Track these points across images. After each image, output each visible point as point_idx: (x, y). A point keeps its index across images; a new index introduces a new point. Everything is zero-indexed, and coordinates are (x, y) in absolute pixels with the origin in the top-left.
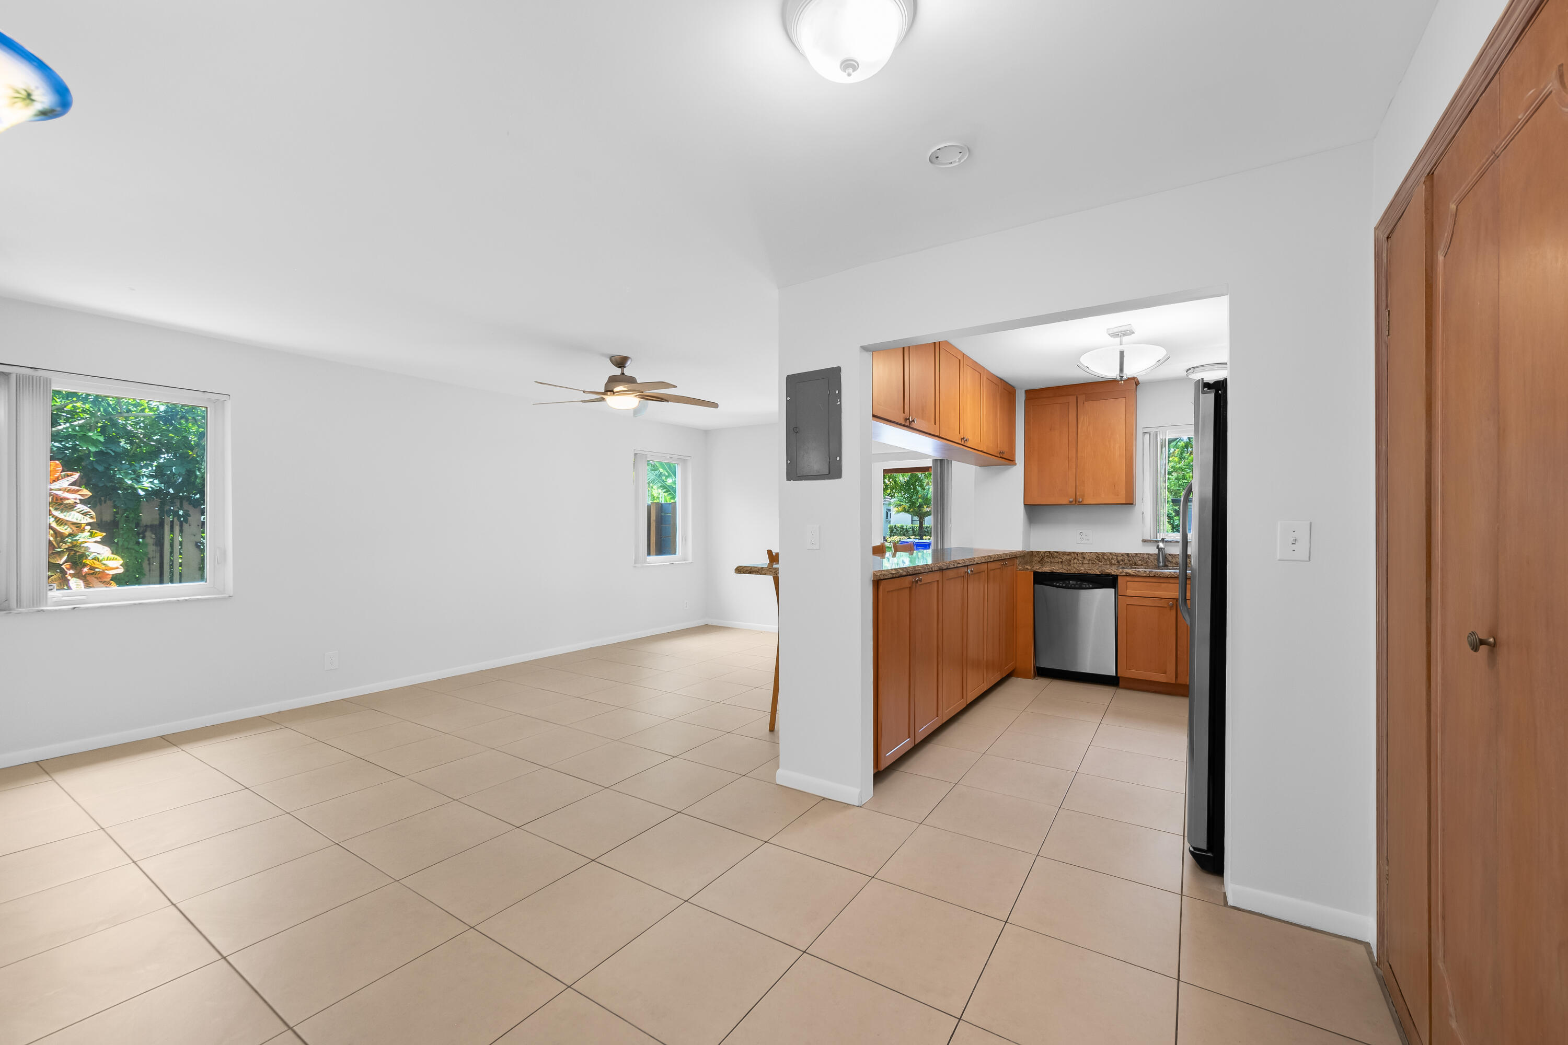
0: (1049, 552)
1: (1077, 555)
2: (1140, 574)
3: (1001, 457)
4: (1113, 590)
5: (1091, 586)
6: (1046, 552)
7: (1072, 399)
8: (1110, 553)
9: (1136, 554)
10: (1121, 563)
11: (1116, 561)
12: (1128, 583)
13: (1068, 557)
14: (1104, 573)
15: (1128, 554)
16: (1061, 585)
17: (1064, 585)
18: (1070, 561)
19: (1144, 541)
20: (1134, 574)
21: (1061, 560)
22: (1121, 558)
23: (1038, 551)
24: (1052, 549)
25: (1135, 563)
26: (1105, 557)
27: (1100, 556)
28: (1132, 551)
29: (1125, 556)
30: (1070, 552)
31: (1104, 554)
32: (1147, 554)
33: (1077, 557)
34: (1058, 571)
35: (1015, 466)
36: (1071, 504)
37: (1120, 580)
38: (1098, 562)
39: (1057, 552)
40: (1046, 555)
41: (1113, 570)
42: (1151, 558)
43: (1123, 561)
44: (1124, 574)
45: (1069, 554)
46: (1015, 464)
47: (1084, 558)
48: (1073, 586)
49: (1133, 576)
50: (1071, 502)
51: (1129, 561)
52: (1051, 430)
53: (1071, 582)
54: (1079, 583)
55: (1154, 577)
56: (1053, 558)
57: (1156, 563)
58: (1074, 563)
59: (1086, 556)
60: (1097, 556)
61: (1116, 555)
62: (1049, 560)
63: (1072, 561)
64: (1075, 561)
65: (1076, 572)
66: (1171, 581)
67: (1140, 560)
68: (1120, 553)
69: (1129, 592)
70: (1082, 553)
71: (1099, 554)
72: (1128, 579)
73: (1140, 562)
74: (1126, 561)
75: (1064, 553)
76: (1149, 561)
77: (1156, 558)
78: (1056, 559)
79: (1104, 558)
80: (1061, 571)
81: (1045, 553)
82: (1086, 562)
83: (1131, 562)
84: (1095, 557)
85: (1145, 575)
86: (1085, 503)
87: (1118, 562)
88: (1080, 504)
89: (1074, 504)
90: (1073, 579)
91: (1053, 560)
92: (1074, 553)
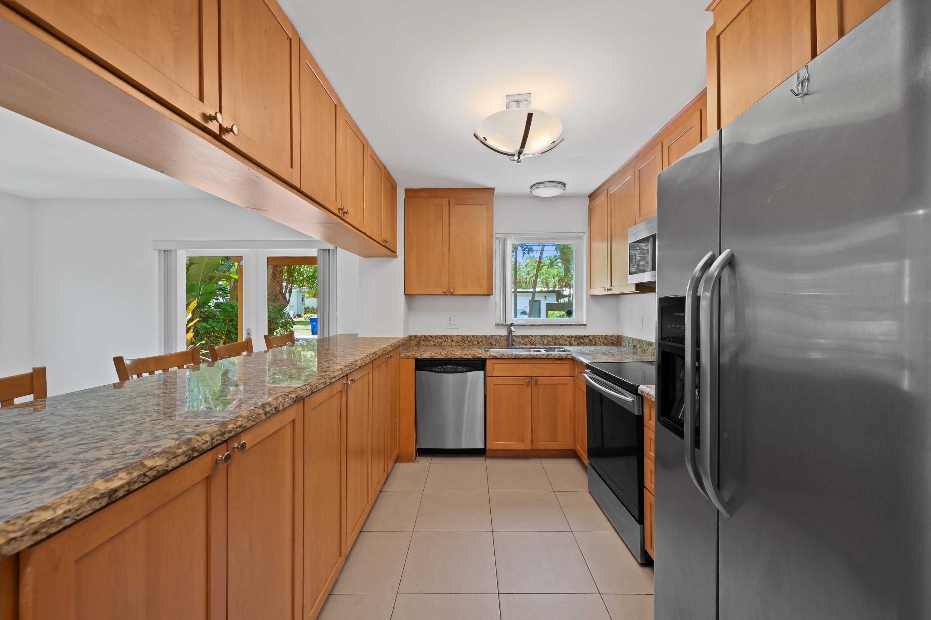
0: (425, 336)
1: (447, 338)
2: (504, 357)
3: (384, 246)
4: (482, 373)
5: (465, 369)
6: (422, 336)
7: (445, 202)
8: (473, 336)
9: (491, 336)
10: (480, 343)
11: (477, 343)
12: (495, 365)
13: (440, 340)
14: (476, 357)
15: (485, 336)
16: (439, 370)
17: (442, 370)
18: (442, 343)
19: (497, 325)
20: (499, 357)
21: (434, 343)
22: (481, 339)
23: (416, 336)
24: (427, 334)
25: (491, 343)
26: (469, 339)
27: (464, 338)
28: (488, 333)
29: (484, 338)
30: (441, 336)
31: (467, 337)
32: (499, 336)
33: (447, 340)
34: (437, 358)
35: (396, 259)
36: (444, 294)
37: (488, 362)
38: (463, 343)
39: (431, 336)
40: (422, 338)
41: (480, 353)
42: (502, 338)
43: (482, 342)
44: (491, 357)
45: (441, 337)
46: (397, 257)
47: (453, 340)
48: (450, 370)
49: (499, 358)
50: (444, 292)
51: (486, 341)
52: (427, 227)
53: (448, 367)
54: (454, 367)
55: (515, 359)
56: (428, 341)
57: (506, 343)
58: (445, 345)
59: (454, 339)
60: (462, 339)
61: (477, 337)
62: (424, 343)
63: (443, 344)
64: (446, 343)
65: (453, 358)
66: (527, 361)
67: (494, 341)
68: (479, 336)
69: (496, 373)
70: (451, 336)
71: (464, 337)
72: (495, 361)
73: (494, 343)
74: (484, 342)
75: (437, 337)
76: (501, 341)
77: (505, 338)
78: (430, 342)
79: (467, 340)
80: (439, 357)
81: (421, 337)
82: (454, 344)
83: (488, 343)
84: (461, 339)
85: (508, 357)
86: (456, 293)
87: (478, 343)
88: (452, 294)
89: (447, 295)
90: (449, 364)
91: (428, 343)
92: (445, 336)
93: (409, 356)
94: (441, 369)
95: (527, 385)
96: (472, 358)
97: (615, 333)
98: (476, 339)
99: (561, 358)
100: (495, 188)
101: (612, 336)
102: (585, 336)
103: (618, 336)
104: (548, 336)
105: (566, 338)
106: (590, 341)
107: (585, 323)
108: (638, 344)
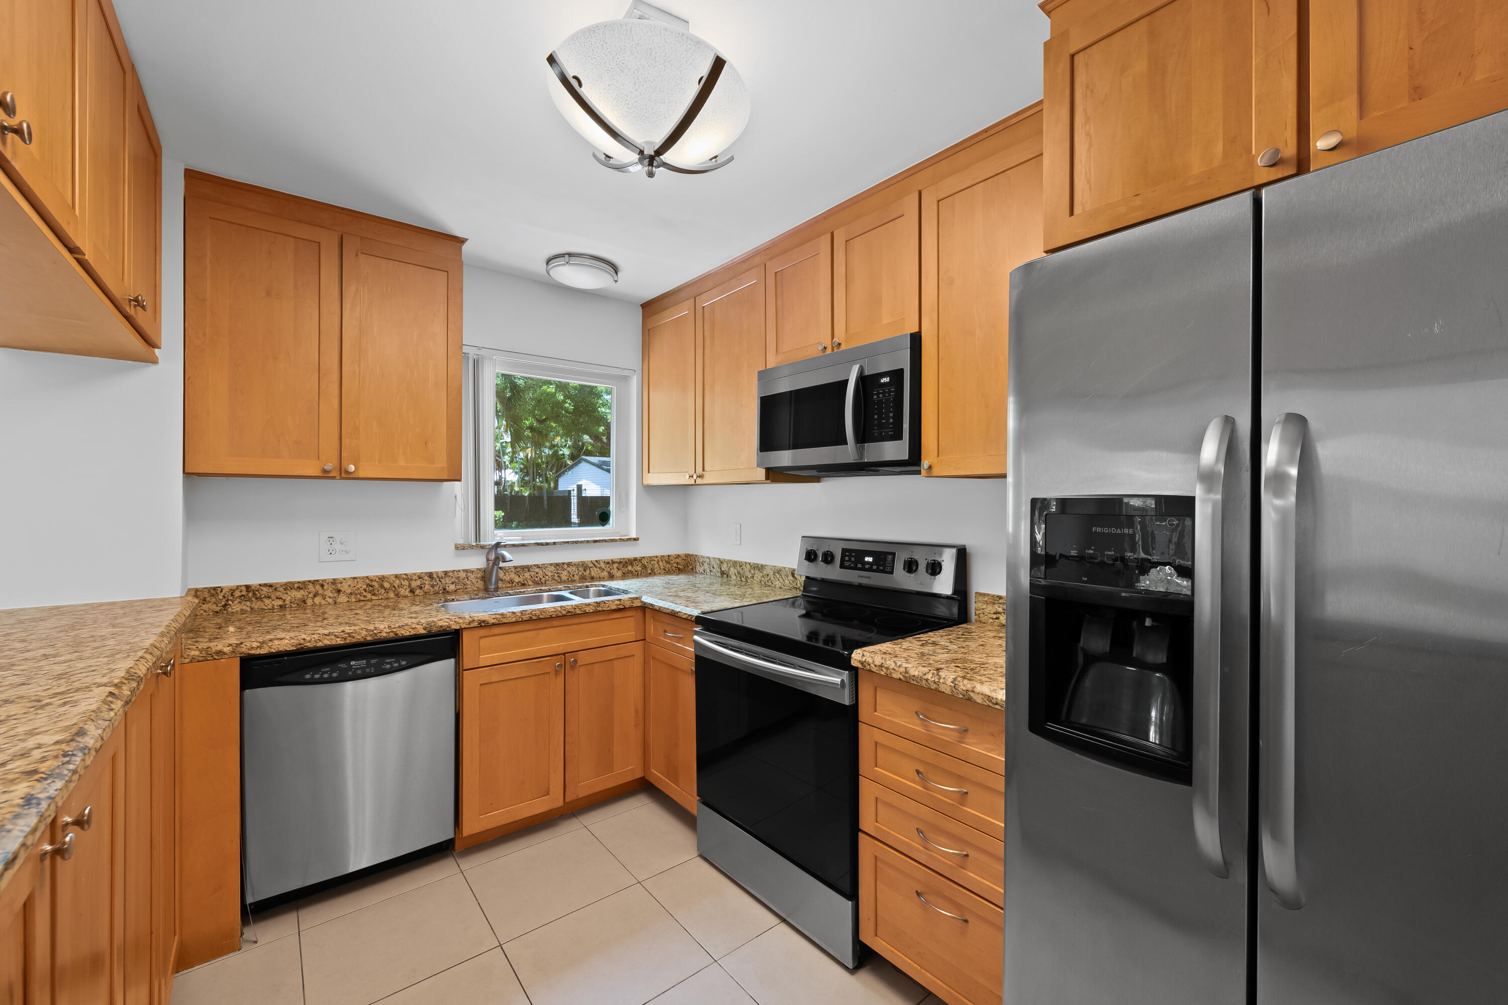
0: (248, 587)
1: (322, 586)
2: (505, 621)
3: (127, 317)
4: (449, 664)
5: (404, 663)
6: (238, 587)
8: (396, 576)
9: (446, 573)
10: (418, 592)
11: (408, 590)
12: (482, 641)
13: (299, 595)
14: (434, 630)
15: (430, 575)
16: (326, 676)
17: (335, 675)
18: (304, 602)
19: (459, 548)
20: (494, 621)
21: (280, 602)
22: (418, 583)
23: (215, 589)
24: (254, 581)
25: (444, 589)
26: (386, 585)
27: (373, 583)
28: (437, 567)
29: (426, 578)
30: (304, 582)
31: (382, 579)
32: (464, 571)
33: (321, 592)
34: (320, 644)
35: (153, 368)
36: (325, 475)
37: (467, 639)
38: (369, 596)
39: (271, 586)
40: (237, 594)
42: (472, 576)
43: (421, 588)
44: (476, 624)
45: (302, 586)
46: (155, 361)
47: (339, 591)
48: (359, 672)
49: (493, 624)
50: (325, 471)
51: (433, 586)
52: (268, 294)
53: (353, 663)
54: (373, 661)
55: (530, 620)
56: (259, 599)
57: (480, 584)
58: (314, 605)
59: (345, 587)
60: (368, 585)
61: (408, 578)
62: (245, 606)
63: (309, 602)
64: (318, 600)
65: (369, 638)
66: (555, 623)
67: (453, 583)
68: (415, 574)
69: (486, 658)
70: (334, 582)
71: (372, 581)
72: (482, 632)
73: (452, 587)
74: (427, 587)
75: (289, 586)
76: (468, 582)
77: (479, 576)
78: (267, 601)
79: (382, 586)
80: (328, 643)
81: (232, 591)
82: (343, 599)
83: (436, 588)
84: (365, 587)
85: (514, 620)
86: (361, 475)
87: (412, 591)
88: (347, 476)
89: (334, 478)
90: (357, 656)
91: (257, 605)
92: (314, 582)
93: (220, 653)
94: (332, 672)
95: (557, 673)
96: (423, 632)
97: (681, 551)
98: (406, 583)
99: (623, 607)
100: (468, 239)
101: (678, 556)
102: (635, 559)
103: (687, 555)
104: (569, 564)
105: (603, 565)
106: (644, 567)
107: (634, 536)
108: (732, 569)
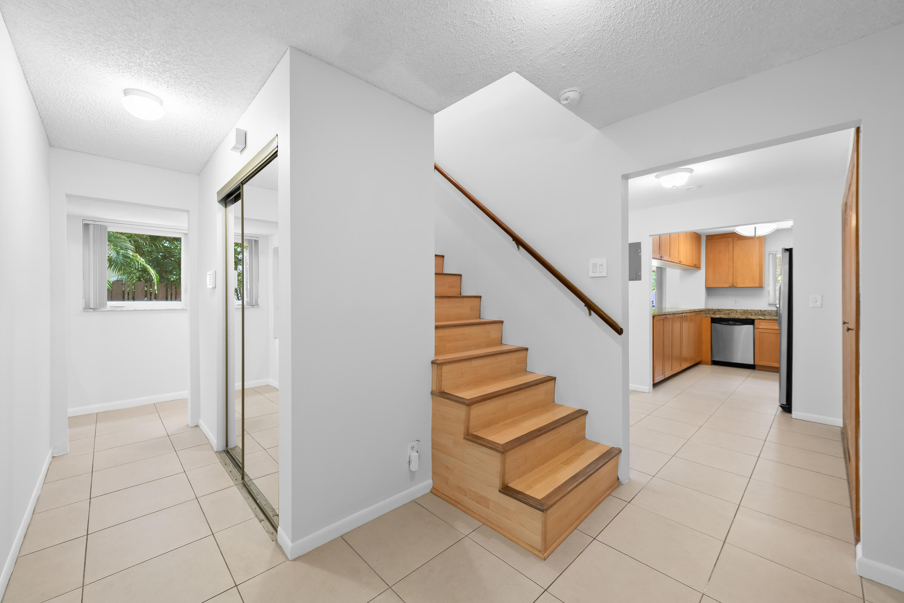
0: (718, 309)
2: (766, 319)
3: (695, 267)
4: (751, 326)
5: (741, 324)
7: (731, 239)
8: (751, 310)
9: (765, 310)
10: (757, 314)
12: (760, 323)
13: (728, 312)
14: (748, 318)
15: (761, 310)
16: (725, 323)
17: (727, 324)
19: (770, 304)
21: (725, 313)
22: (757, 312)
23: (713, 309)
24: (720, 308)
25: (764, 314)
26: (749, 312)
27: (745, 311)
28: (763, 309)
29: (759, 311)
31: (747, 310)
32: (770, 310)
33: (733, 312)
34: (724, 317)
35: (701, 271)
37: (756, 322)
38: (744, 314)
39: (723, 309)
40: (717, 310)
41: (753, 317)
42: (773, 312)
44: (758, 319)
45: (729, 310)
46: (701, 269)
47: (737, 312)
48: (731, 324)
49: (763, 319)
50: (730, 286)
52: (720, 253)
54: (734, 323)
55: (773, 320)
57: (776, 314)
61: (754, 311)
62: (718, 313)
63: (731, 314)
65: (733, 318)
68: (756, 310)
69: (761, 327)
70: (736, 310)
72: (760, 321)
73: (767, 314)
74: (759, 313)
75: (726, 310)
77: (775, 312)
78: (722, 312)
79: (747, 312)
81: (716, 309)
82: (738, 314)
83: (762, 314)
84: (743, 311)
85: (769, 319)
86: (737, 286)
87: (755, 314)
88: (735, 287)
89: (731, 287)
90: (731, 321)
91: (720, 313)
92: (732, 310)
93: (707, 317)
96: (745, 318)
98: (754, 312)
